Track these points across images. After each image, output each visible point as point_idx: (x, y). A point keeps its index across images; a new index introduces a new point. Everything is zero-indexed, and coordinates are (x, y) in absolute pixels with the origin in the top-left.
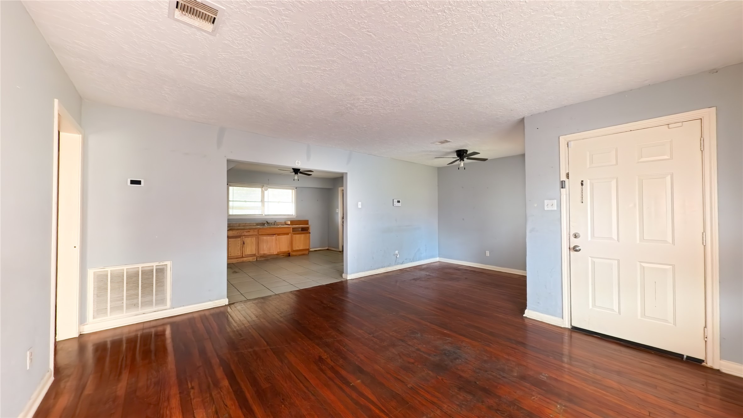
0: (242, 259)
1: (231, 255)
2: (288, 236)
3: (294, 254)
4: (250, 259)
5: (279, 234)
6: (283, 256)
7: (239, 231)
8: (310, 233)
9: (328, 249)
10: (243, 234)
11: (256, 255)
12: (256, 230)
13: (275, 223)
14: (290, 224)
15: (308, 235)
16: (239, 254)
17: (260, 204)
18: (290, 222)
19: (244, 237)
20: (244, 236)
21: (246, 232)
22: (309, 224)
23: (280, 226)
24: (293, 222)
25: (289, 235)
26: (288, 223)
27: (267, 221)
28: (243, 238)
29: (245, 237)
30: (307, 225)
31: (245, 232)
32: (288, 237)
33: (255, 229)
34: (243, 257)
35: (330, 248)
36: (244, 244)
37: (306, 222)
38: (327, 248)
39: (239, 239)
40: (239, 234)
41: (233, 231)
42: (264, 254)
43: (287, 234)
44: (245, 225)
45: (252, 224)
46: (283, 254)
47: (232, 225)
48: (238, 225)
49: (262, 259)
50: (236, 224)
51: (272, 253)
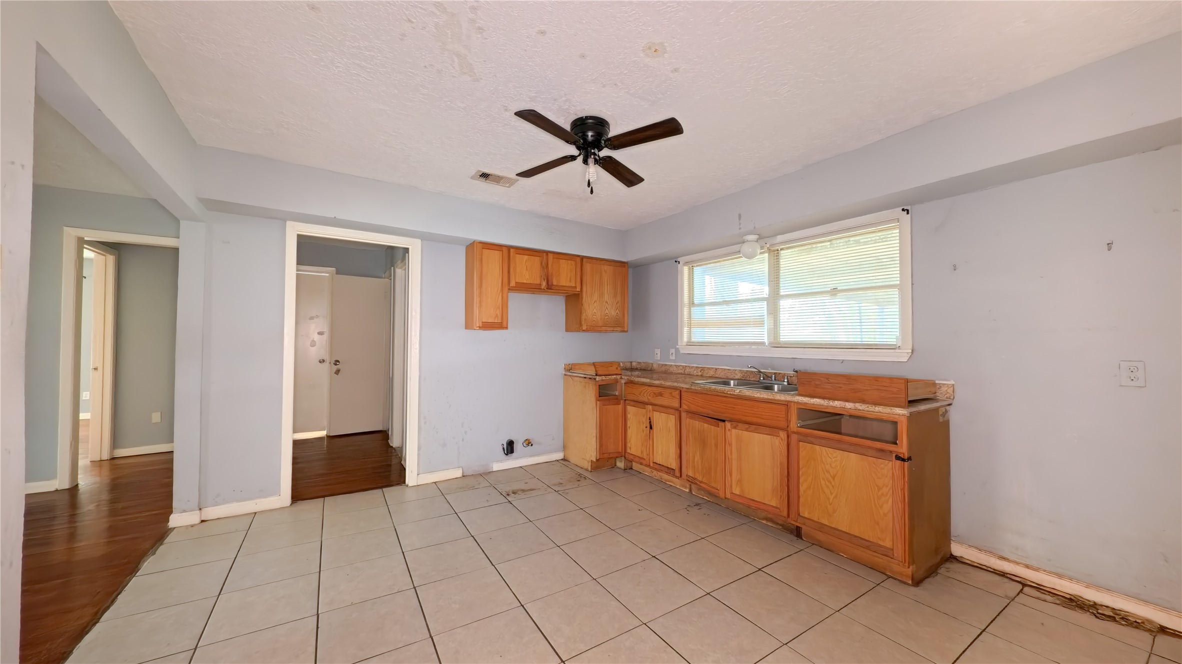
0: (656, 472)
2: (776, 440)
6: (771, 520)
10: (650, 400)
11: (677, 473)
12: (676, 394)
15: (885, 465)
19: (650, 407)
20: (652, 404)
21: (655, 393)
24: (810, 381)
25: (777, 435)
28: (649, 411)
29: (654, 407)
31: (653, 394)
32: (778, 442)
33: (674, 388)
34: (649, 465)
36: (651, 427)
40: (644, 398)
44: (714, 373)
45: (730, 374)
46: (770, 516)
47: (688, 370)
48: (700, 374)
49: (705, 498)
50: (697, 367)
51: (713, 487)
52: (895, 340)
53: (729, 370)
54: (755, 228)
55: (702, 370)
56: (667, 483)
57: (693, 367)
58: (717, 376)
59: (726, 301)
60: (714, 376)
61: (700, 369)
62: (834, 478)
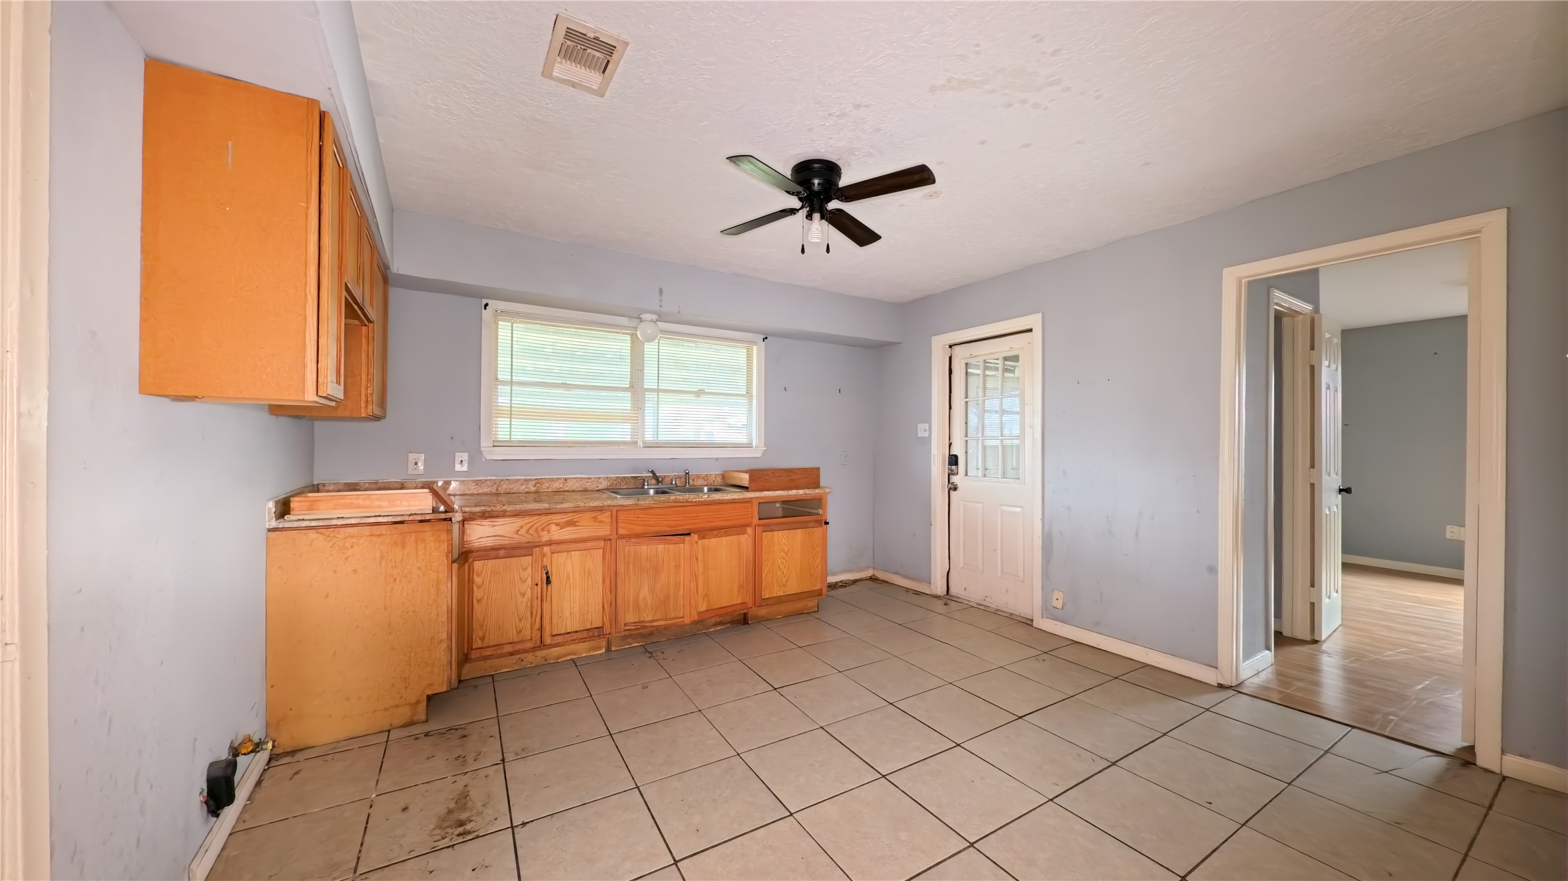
0: (541, 654)
1: (483, 639)
2: (743, 538)
3: (763, 612)
4: (582, 650)
5: (704, 533)
6: (720, 623)
7: (528, 519)
8: (827, 523)
9: (872, 579)
10: (545, 537)
11: (607, 630)
12: (605, 517)
13: (687, 484)
14: (746, 483)
15: (818, 531)
16: (527, 633)
17: (623, 403)
18: (746, 476)
19: (546, 549)
20: (550, 543)
21: (557, 524)
22: (822, 484)
23: (705, 496)
24: (760, 478)
25: (745, 533)
26: (741, 479)
27: (652, 472)
28: (544, 555)
29: (554, 547)
30: (817, 491)
31: (553, 527)
32: (745, 539)
33: (601, 509)
34: (542, 645)
35: (881, 575)
36: (548, 581)
37: (811, 477)
38: (869, 573)
39: (527, 560)
40: (524, 538)
41: (500, 521)
42: (641, 625)
43: (739, 529)
44: (561, 486)
45: (590, 484)
46: (719, 619)
47: (504, 487)
48: (533, 489)
49: (634, 645)
50: (526, 480)
51: (675, 618)
52: (746, 440)
53: (588, 478)
54: (679, 312)
55: (536, 483)
56: (559, 661)
57: (520, 480)
58: (567, 489)
59: (566, 384)
60: (562, 490)
61: (534, 482)
62: (787, 554)
